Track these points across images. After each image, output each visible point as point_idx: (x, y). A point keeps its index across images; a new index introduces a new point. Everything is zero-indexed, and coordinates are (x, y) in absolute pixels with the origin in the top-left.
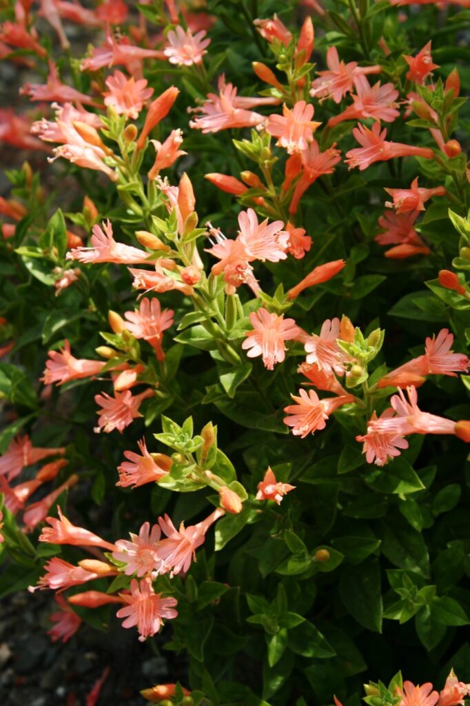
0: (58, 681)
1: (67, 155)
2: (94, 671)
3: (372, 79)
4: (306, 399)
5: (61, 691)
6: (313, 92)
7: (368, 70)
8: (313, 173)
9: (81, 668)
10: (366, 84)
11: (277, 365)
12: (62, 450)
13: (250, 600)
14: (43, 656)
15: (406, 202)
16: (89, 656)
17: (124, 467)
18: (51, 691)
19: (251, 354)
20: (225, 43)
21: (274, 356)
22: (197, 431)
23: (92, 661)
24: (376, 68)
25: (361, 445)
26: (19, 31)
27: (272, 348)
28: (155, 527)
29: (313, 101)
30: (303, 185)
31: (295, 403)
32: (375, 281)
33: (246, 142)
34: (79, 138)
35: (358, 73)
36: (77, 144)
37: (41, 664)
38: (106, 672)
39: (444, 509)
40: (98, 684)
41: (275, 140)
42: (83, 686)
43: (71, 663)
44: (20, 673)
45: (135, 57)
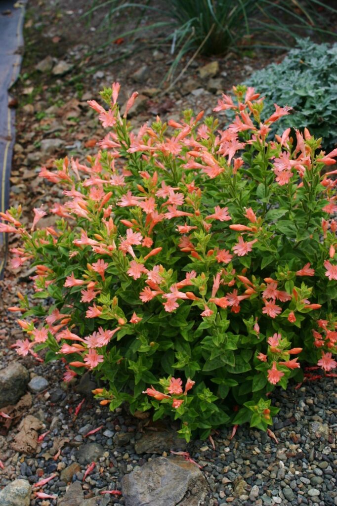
0: (66, 403)
1: (75, 212)
2: (79, 400)
3: (175, 192)
4: (147, 290)
5: (67, 407)
6: (156, 195)
7: (175, 189)
8: (156, 221)
9: (75, 399)
10: (173, 193)
11: (138, 279)
12: (70, 315)
13: (130, 362)
14: (61, 396)
15: (182, 230)
16: (77, 395)
17: (88, 312)
18: (63, 407)
19: (130, 275)
20: (132, 179)
21: (137, 276)
22: (111, 298)
23: (79, 397)
24: (178, 188)
25: (164, 306)
26: (63, 174)
27: (136, 273)
28: (98, 333)
29: (156, 198)
30: (152, 225)
31: (143, 291)
32: (177, 258)
33: (133, 210)
34: (80, 207)
35: (171, 190)
36: (78, 208)
37: (61, 399)
38: (83, 401)
39: (197, 336)
40: (80, 404)
41: (142, 209)
42: (75, 405)
43: (71, 398)
44: (52, 402)
45: (100, 183)
